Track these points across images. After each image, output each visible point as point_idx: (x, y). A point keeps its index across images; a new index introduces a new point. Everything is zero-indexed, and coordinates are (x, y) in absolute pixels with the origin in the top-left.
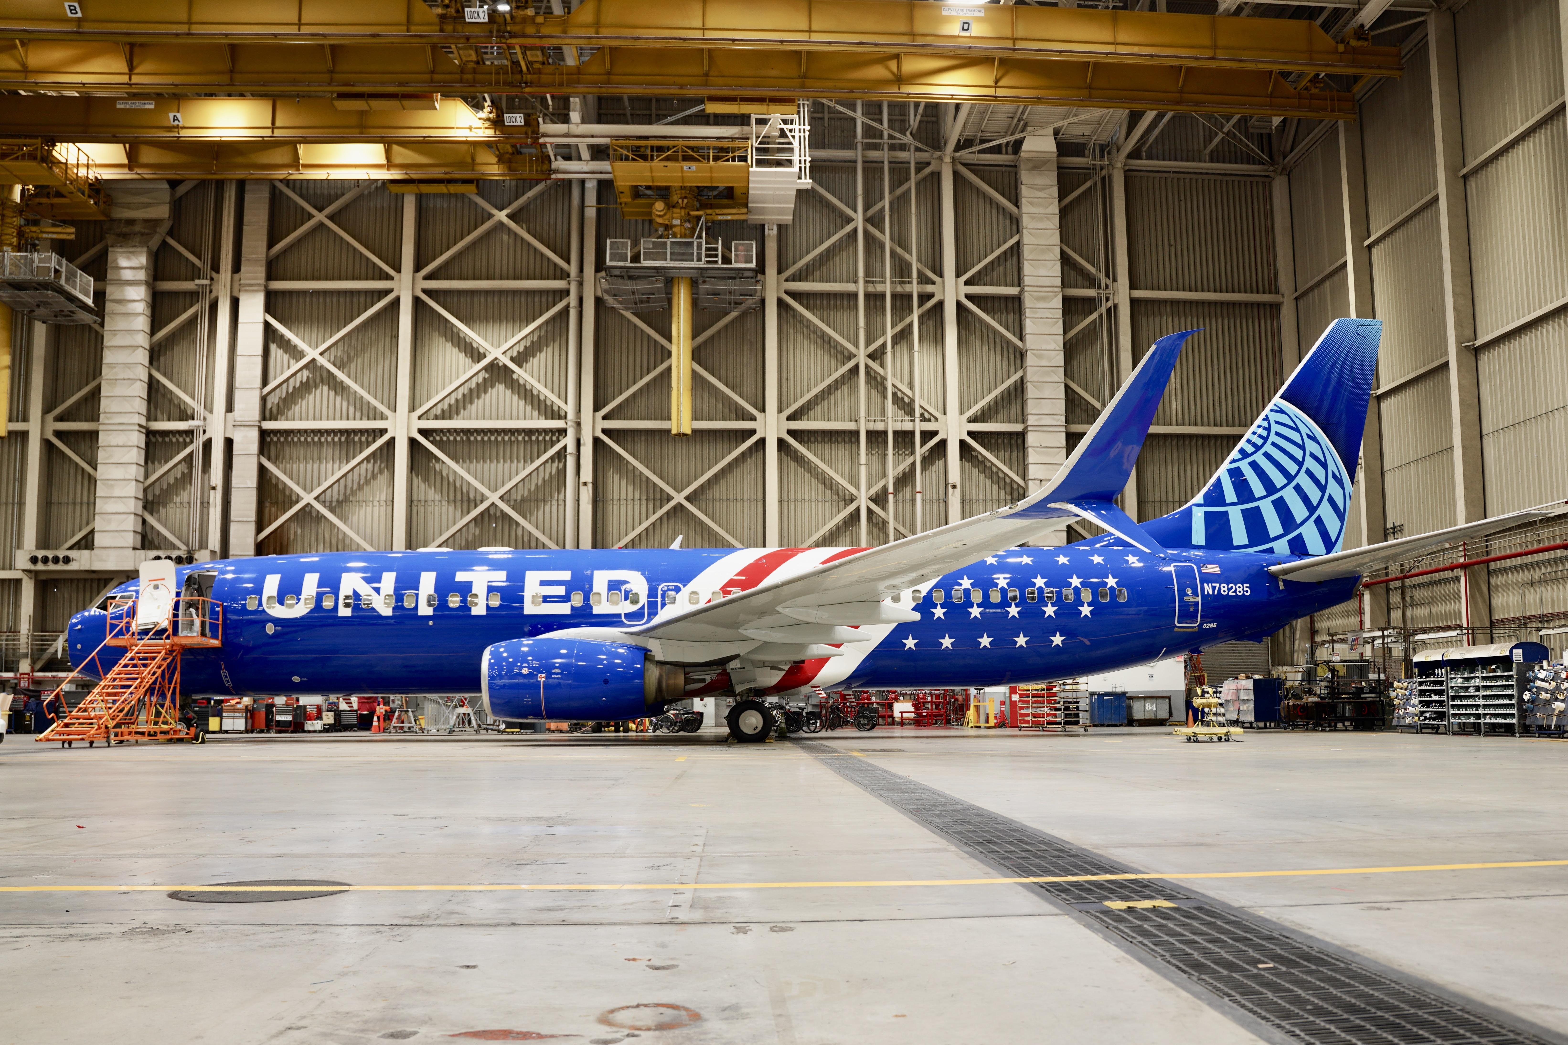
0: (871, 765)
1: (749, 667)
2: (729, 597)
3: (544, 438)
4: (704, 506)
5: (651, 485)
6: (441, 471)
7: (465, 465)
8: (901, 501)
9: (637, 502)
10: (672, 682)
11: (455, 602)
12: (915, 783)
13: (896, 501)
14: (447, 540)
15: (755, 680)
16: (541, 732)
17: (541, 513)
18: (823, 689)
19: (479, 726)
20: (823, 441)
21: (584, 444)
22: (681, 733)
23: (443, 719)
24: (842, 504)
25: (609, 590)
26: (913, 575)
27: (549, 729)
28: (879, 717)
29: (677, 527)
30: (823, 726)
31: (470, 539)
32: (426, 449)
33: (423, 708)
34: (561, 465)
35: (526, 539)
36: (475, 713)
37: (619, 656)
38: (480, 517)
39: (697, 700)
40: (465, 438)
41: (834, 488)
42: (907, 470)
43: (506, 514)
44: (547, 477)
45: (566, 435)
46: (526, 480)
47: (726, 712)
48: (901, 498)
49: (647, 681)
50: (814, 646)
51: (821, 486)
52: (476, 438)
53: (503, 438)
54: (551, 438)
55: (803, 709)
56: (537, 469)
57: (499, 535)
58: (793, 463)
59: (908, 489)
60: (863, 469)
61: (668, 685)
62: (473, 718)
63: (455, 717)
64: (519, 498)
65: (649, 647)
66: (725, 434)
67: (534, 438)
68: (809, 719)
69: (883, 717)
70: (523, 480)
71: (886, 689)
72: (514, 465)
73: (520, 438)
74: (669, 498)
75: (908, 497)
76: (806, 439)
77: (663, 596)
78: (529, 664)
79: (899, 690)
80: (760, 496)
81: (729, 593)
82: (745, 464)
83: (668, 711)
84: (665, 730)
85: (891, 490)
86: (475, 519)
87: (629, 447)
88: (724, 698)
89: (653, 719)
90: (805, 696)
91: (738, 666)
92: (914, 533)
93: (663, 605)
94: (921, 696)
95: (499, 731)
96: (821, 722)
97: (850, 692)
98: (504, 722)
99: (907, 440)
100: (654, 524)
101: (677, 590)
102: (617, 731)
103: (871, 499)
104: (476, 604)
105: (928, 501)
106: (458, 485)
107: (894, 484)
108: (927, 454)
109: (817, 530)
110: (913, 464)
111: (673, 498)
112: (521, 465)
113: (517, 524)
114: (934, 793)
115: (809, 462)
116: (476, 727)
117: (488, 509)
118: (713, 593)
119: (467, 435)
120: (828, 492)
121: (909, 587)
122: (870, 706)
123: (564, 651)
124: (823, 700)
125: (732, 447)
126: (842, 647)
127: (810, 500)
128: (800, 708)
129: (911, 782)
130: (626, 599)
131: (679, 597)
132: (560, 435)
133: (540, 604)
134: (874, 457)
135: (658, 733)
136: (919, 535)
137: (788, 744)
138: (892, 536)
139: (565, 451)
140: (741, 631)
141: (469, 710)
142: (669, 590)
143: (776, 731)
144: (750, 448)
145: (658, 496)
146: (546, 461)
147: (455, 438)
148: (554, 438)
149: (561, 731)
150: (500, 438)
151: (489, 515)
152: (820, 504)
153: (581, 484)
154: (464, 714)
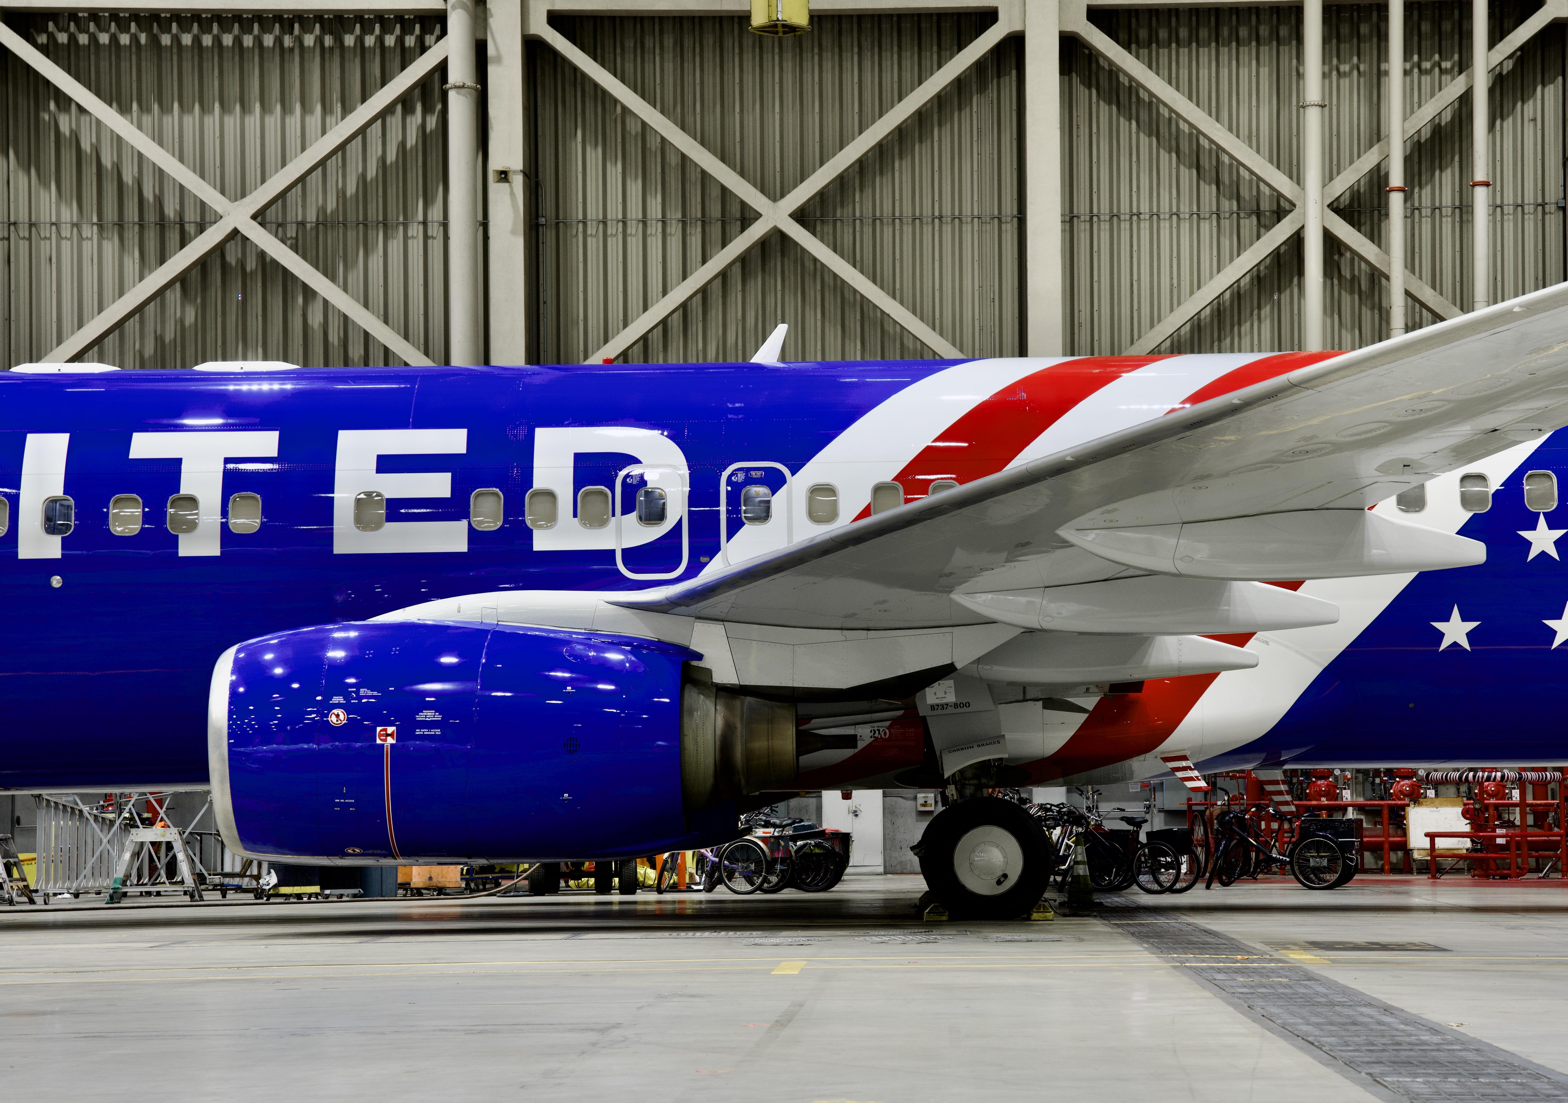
0: (1345, 990)
1: (981, 703)
2: (924, 501)
3: (380, 40)
4: (848, 239)
5: (694, 177)
6: (76, 136)
7: (147, 119)
8: (1426, 212)
9: (655, 229)
10: (760, 745)
11: (130, 519)
12: (1479, 1048)
13: (1412, 212)
14: (98, 341)
15: (998, 739)
16: (382, 895)
17: (376, 262)
18: (1198, 766)
19: (200, 879)
20: (1194, 39)
21: (499, 59)
22: (789, 894)
23: (91, 862)
24: (1249, 224)
25: (579, 482)
26: (1463, 431)
27: (405, 886)
28: (1364, 847)
29: (770, 301)
30: (1197, 875)
31: (169, 336)
32: (28, 69)
33: (33, 831)
34: (432, 122)
35: (334, 338)
36: (187, 843)
37: (607, 671)
38: (195, 273)
39: (831, 798)
40: (143, 38)
41: (1225, 178)
42: (1447, 117)
43: (275, 263)
44: (391, 157)
45: (444, 33)
46: (331, 164)
47: (917, 831)
48: (1426, 201)
49: (689, 742)
50: (1170, 641)
51: (1187, 175)
52: (176, 39)
53: (259, 41)
54: (400, 40)
55: (1137, 823)
56: (362, 131)
57: (255, 325)
58: (1104, 107)
59: (1447, 175)
60: (1313, 121)
61: (749, 755)
62: (181, 856)
63: (127, 856)
64: (312, 216)
65: (695, 647)
66: (906, 25)
67: (349, 40)
68: (1156, 853)
69: (1376, 849)
70: (322, 163)
71: (1382, 766)
72: (294, 121)
73: (309, 40)
74: (748, 216)
75: (1447, 198)
76: (1143, 34)
77: (734, 499)
78: (347, 696)
79: (1422, 768)
80: (1010, 207)
81: (923, 488)
82: (966, 113)
83: (749, 831)
84: (741, 884)
85: (1396, 178)
86: (182, 278)
87: (629, 67)
88: (909, 792)
89: (707, 852)
90: (1145, 785)
91: (951, 698)
92: (1465, 304)
93: (734, 526)
94: (1491, 787)
95: (259, 893)
96: (1194, 861)
97: (1278, 775)
98: (273, 865)
99: (1447, 26)
100: (704, 291)
101: (775, 481)
102: (603, 887)
103: (1335, 207)
104: (192, 526)
105: (1509, 210)
106: (128, 178)
107: (1408, 160)
108: (1509, 66)
109: (1176, 302)
110: (1466, 100)
111: (758, 215)
112: (314, 120)
113: (309, 293)
114: (1537, 1077)
115: (1154, 102)
116: (189, 882)
117: (220, 249)
118: (879, 489)
119: (149, 31)
120: (1209, 191)
121: (1450, 467)
122: (1338, 816)
123: (448, 660)
124: (1198, 798)
125: (926, 63)
126: (1252, 642)
127: (1156, 216)
128: (1129, 820)
129: (1465, 1043)
130: (626, 511)
131: (778, 501)
132: (425, 31)
133: (378, 527)
134: (1345, 83)
135: (721, 893)
136: (1481, 311)
137: (1097, 925)
138: (1398, 317)
139: (444, 79)
140: (957, 597)
141: (171, 835)
142: (750, 481)
143: (1060, 887)
144: (980, 66)
145: (715, 211)
146: (388, 110)
147: (114, 39)
148: (410, 41)
149: (441, 891)
150: (248, 41)
151: (224, 265)
152: (1185, 226)
153: (491, 177)
154: (156, 845)
